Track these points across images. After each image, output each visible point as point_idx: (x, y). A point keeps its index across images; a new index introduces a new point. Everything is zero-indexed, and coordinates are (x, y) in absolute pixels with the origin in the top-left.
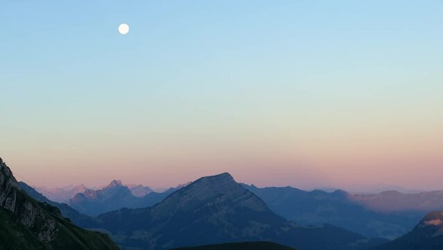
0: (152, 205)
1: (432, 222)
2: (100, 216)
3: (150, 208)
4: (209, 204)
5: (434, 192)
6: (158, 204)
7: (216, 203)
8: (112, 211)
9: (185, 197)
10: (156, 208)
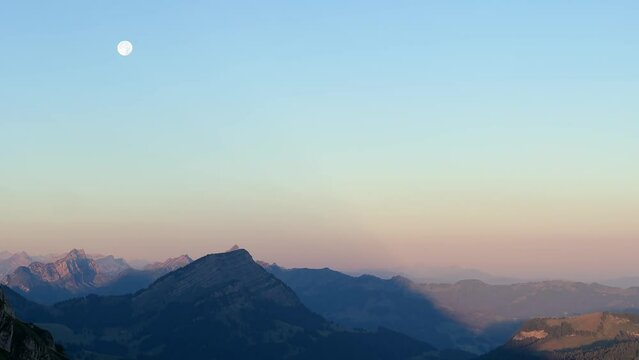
0: (133, 292)
1: (532, 334)
2: (56, 306)
3: (130, 296)
4: (217, 294)
5: (531, 283)
6: (143, 290)
7: (227, 293)
8: (74, 299)
9: (182, 282)
10: (140, 296)
